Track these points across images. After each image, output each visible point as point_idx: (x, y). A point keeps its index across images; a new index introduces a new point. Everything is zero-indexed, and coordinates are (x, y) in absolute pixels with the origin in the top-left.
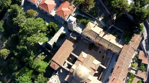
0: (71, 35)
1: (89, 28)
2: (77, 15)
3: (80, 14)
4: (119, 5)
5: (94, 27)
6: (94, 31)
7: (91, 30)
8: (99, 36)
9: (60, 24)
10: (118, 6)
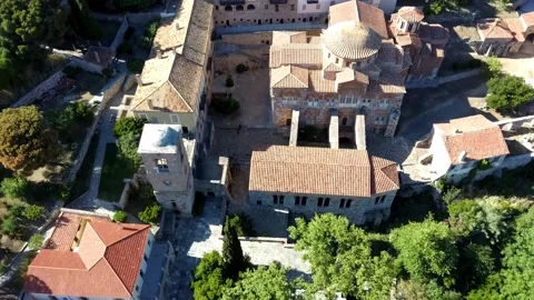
0: (220, 178)
1: (163, 92)
2: (99, 197)
3: (94, 187)
4: (26, 8)
5: (150, 84)
6: (172, 72)
7: (171, 79)
8: (183, 55)
9: (183, 274)
10: (32, 11)
